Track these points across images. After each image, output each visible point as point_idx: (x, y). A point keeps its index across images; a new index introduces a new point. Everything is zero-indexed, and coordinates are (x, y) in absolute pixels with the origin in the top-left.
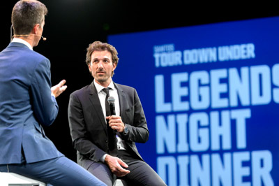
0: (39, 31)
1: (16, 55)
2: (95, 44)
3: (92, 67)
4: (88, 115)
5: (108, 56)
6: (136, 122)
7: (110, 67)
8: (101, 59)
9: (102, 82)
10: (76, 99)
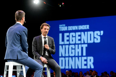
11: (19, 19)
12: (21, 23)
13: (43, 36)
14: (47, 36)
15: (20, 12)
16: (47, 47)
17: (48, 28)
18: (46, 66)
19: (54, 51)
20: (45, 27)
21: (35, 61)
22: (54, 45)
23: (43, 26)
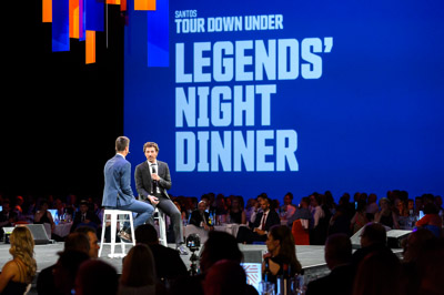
0: (128, 148)
5: (153, 149)
6: (166, 179)
7: (155, 154)
8: (151, 151)
11: (121, 149)
12: (123, 155)
13: (149, 164)
14: (156, 161)
15: (122, 140)
16: (158, 178)
18: (157, 210)
19: (169, 183)
21: (141, 203)
22: (169, 175)
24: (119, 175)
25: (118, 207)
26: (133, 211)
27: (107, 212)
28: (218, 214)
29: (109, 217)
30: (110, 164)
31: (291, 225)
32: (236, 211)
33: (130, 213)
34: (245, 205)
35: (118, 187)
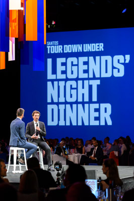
0: (23, 115)
1: (18, 121)
2: (35, 111)
3: (34, 117)
4: (31, 128)
6: (43, 130)
8: (36, 115)
9: (36, 121)
10: (29, 125)
11: (20, 115)
12: (20, 118)
13: (35, 122)
14: (38, 122)
15: (21, 110)
17: (38, 114)
19: (45, 133)
20: (35, 114)
22: (45, 129)
23: (34, 113)
24: (19, 129)
25: (18, 146)
26: (25, 148)
27: (11, 148)
28: (70, 149)
29: (13, 151)
30: (13, 123)
31: (109, 154)
32: (80, 147)
33: (24, 149)
34: (84, 143)
35: (18, 135)
